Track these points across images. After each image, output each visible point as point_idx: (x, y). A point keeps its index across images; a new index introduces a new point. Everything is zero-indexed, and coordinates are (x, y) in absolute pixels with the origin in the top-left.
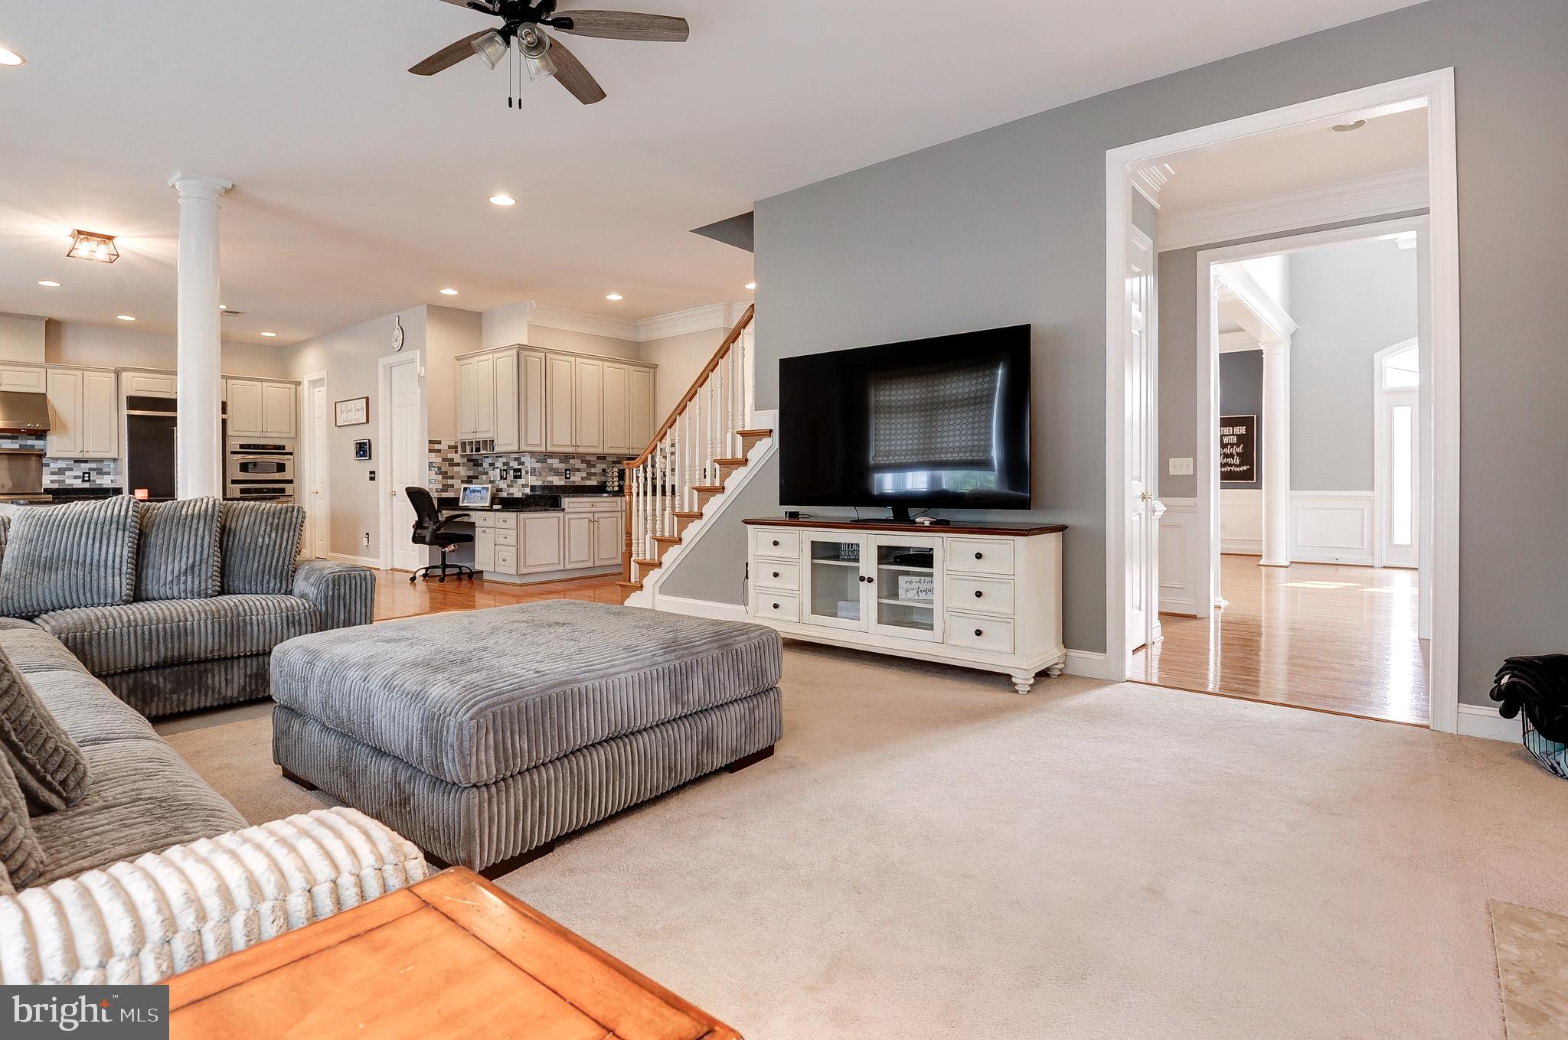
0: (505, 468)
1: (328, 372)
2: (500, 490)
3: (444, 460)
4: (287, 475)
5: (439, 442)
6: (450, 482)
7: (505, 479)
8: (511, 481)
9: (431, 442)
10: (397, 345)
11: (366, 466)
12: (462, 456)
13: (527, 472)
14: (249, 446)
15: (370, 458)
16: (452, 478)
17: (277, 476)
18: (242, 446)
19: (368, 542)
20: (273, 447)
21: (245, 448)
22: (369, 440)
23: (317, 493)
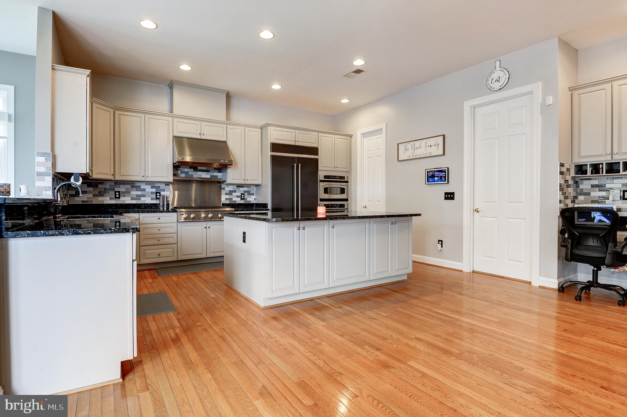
1: (386, 124)
3: (565, 181)
4: (346, 196)
5: (563, 165)
11: (442, 189)
12: (573, 178)
15: (448, 183)
16: (568, 198)
17: (342, 196)
18: (325, 177)
19: (442, 247)
20: (339, 177)
21: (328, 178)
22: (448, 168)
23: (366, 208)
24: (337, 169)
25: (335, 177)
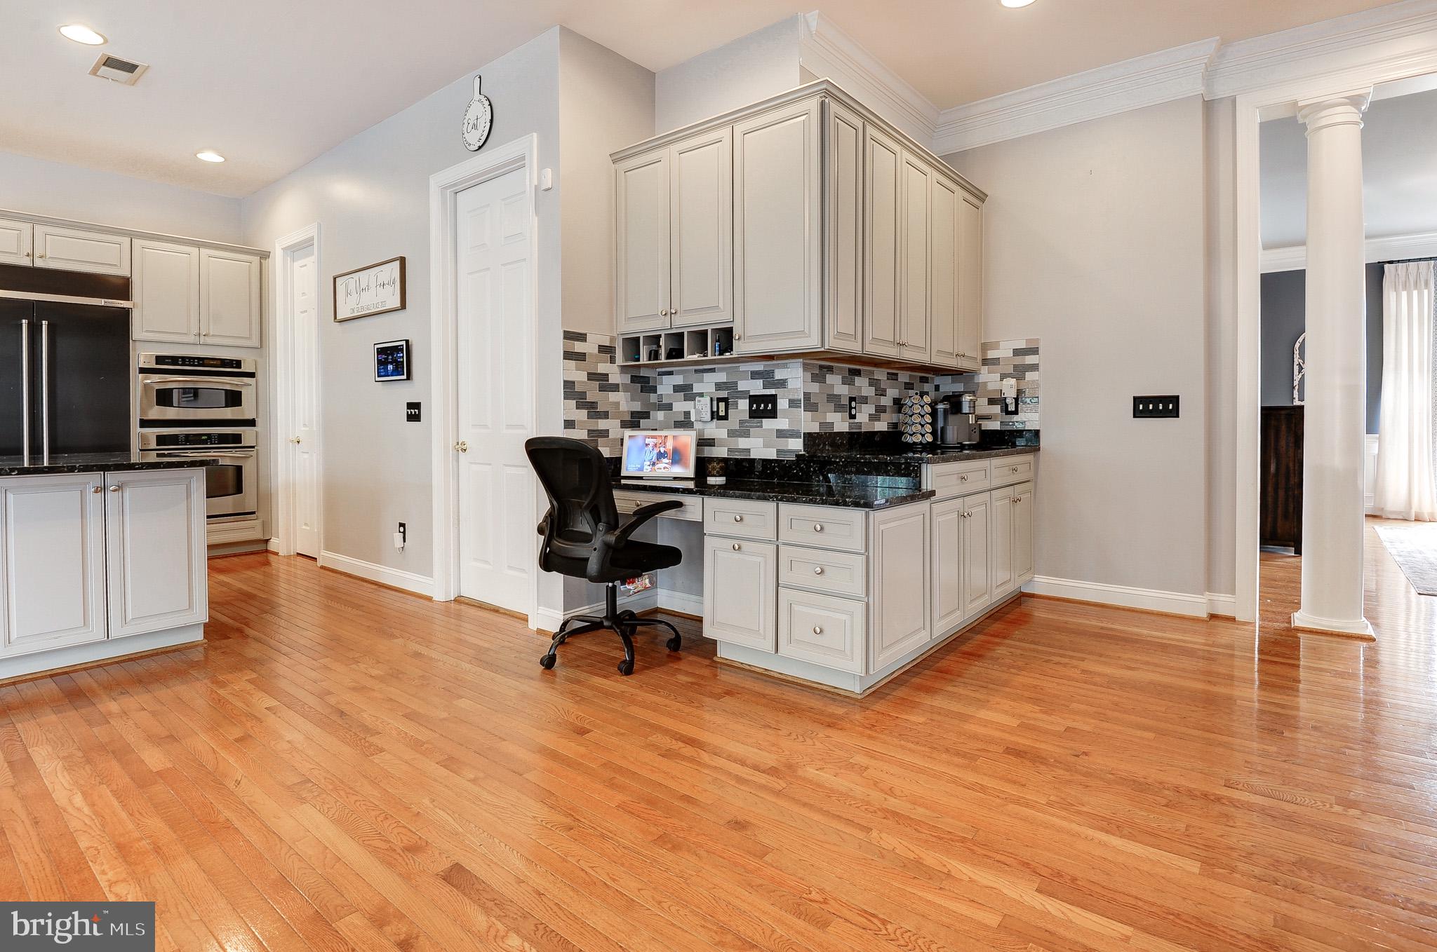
0: (724, 394)
1: (319, 225)
2: (710, 443)
3: (592, 376)
4: (245, 411)
5: (582, 337)
6: (602, 424)
7: (725, 418)
8: (742, 422)
9: (569, 336)
10: (475, 138)
11: (402, 393)
12: (624, 369)
13: (793, 403)
14: (174, 360)
15: (409, 378)
16: (605, 415)
17: (229, 413)
18: (160, 360)
19: (404, 541)
20: (219, 362)
21: (167, 364)
22: (407, 341)
23: (298, 442)
24: (209, 340)
25: (202, 361)
